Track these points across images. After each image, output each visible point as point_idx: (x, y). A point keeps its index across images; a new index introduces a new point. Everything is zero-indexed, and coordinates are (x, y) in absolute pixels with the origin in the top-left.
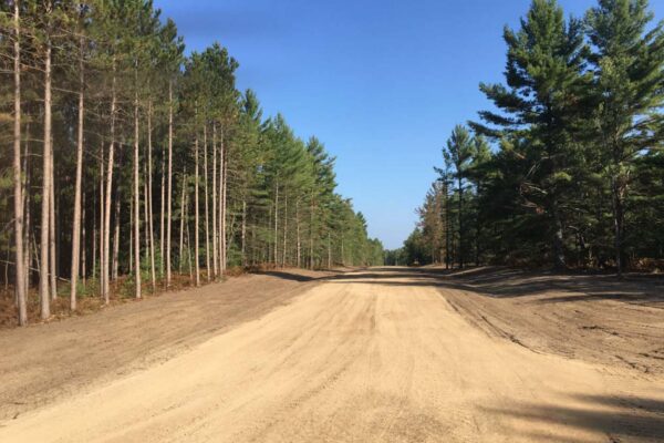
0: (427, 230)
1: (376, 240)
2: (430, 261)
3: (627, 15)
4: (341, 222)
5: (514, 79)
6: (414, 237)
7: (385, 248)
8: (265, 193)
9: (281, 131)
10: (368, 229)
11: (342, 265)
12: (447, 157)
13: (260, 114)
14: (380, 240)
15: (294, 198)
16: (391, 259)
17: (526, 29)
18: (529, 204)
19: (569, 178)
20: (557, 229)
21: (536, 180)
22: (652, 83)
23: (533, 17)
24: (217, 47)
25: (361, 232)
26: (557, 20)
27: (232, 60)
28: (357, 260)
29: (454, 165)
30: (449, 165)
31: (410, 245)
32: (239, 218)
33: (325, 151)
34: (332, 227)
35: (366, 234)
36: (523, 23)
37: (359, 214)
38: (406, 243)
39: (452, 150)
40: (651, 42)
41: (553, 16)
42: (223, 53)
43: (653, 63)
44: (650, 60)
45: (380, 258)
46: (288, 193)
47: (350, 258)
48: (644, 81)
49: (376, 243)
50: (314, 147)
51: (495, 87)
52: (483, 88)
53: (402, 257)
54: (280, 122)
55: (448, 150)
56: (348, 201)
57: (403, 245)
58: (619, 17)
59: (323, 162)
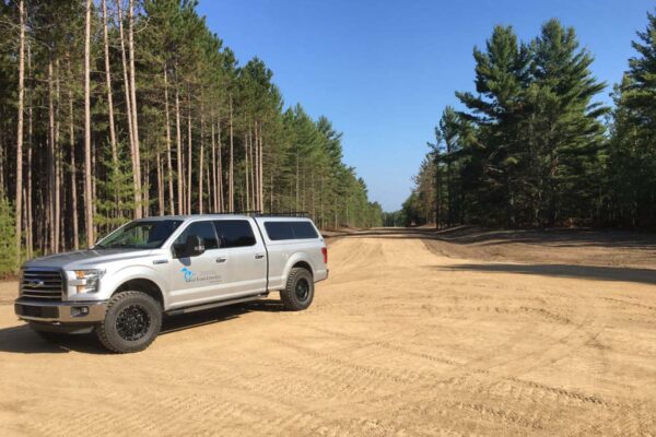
0: (422, 195)
1: (376, 203)
2: (424, 222)
3: (559, 45)
4: (347, 189)
5: (481, 87)
6: (411, 201)
7: (384, 211)
8: (289, 169)
9: (300, 117)
10: (368, 194)
11: (346, 227)
12: (438, 133)
13: (282, 103)
14: (379, 203)
15: (310, 170)
16: (390, 221)
17: (490, 49)
18: (490, 180)
19: (516, 161)
20: (510, 198)
21: (495, 162)
22: (573, 96)
23: (494, 42)
24: (256, 60)
25: (363, 196)
26: (512, 44)
27: (269, 71)
28: (359, 221)
29: (444, 140)
30: (439, 141)
31: (408, 208)
32: (269, 190)
33: (333, 128)
34: (339, 194)
35: (366, 198)
36: (488, 44)
37: (360, 179)
38: (404, 205)
39: (443, 128)
40: (577, 63)
41: (508, 42)
42: (262, 65)
43: (573, 82)
44: (571, 80)
45: (380, 220)
46: (306, 167)
47: (353, 220)
48: (565, 96)
49: (375, 206)
50: (324, 126)
51: (466, 94)
52: (458, 95)
53: (400, 219)
54: (299, 110)
55: (439, 129)
56: (351, 169)
57: (401, 208)
58: (554, 47)
59: (331, 138)
